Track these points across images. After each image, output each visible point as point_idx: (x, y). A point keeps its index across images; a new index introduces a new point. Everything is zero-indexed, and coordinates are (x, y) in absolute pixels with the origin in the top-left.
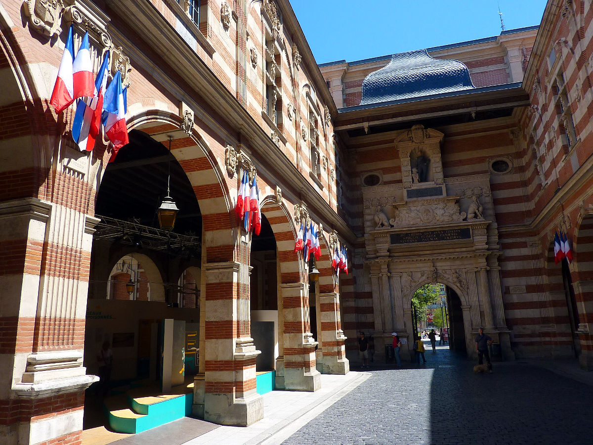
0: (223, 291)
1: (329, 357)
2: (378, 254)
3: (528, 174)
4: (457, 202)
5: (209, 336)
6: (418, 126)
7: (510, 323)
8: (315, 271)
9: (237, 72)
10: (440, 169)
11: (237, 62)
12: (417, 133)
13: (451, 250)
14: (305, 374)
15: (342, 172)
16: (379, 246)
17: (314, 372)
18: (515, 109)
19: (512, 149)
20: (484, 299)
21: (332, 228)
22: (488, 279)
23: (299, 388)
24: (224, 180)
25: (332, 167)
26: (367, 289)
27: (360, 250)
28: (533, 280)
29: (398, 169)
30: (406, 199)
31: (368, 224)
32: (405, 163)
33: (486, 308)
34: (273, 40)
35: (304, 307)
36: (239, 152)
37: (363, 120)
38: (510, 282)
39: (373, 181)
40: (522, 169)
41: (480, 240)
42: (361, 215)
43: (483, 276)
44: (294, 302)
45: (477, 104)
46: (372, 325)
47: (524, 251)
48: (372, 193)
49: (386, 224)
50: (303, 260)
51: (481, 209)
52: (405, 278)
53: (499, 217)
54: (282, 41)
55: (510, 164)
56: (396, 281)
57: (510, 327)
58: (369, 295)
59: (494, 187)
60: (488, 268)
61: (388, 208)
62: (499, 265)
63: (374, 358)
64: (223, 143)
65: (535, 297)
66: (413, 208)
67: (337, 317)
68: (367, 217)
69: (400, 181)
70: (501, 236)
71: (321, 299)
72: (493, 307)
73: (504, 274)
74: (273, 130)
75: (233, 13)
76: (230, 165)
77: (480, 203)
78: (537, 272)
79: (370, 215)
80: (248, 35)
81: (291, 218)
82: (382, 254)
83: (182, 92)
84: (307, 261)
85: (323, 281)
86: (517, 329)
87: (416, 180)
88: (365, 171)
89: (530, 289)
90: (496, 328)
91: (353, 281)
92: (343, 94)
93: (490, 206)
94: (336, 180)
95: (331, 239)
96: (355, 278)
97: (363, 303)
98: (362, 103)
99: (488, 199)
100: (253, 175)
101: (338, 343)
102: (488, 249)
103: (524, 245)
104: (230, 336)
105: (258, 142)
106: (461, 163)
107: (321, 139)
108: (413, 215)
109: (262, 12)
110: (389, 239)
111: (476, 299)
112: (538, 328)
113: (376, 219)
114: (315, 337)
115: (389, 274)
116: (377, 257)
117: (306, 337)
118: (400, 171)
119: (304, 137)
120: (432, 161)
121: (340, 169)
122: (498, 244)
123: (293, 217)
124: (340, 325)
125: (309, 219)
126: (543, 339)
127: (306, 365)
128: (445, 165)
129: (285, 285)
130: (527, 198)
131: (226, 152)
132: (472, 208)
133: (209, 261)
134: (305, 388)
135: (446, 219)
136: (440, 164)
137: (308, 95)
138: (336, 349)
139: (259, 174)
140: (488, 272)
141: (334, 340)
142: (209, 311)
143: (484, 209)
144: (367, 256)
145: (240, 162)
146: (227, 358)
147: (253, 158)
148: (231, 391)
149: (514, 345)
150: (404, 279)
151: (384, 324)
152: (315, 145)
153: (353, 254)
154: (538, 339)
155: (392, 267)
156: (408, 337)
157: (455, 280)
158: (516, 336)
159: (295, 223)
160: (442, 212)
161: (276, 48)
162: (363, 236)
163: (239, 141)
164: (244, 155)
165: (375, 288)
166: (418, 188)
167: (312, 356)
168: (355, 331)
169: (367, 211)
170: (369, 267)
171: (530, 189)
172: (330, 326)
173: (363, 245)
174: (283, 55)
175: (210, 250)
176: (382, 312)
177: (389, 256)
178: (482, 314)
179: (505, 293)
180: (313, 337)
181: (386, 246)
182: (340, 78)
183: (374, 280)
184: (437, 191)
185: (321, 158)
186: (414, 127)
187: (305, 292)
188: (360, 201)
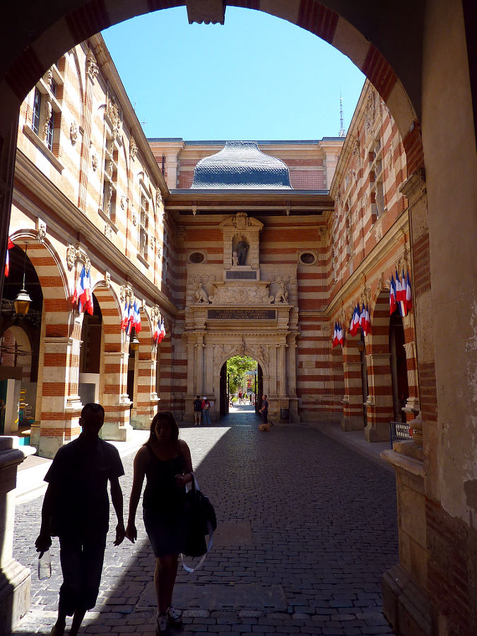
0: (59, 360)
1: (142, 415)
2: (196, 327)
3: (328, 268)
4: (268, 286)
5: (45, 394)
6: (242, 214)
7: (299, 392)
8: (136, 341)
9: (80, 180)
10: (257, 255)
11: (81, 171)
12: (240, 220)
13: (258, 328)
14: (120, 428)
15: (169, 248)
16: (197, 320)
17: (127, 425)
18: (324, 212)
19: (319, 245)
20: (281, 371)
21: (155, 303)
22: (286, 355)
23: (114, 438)
24: (65, 274)
25: (160, 246)
26: (183, 357)
27: (181, 321)
28: (322, 358)
29: (221, 250)
30: (225, 279)
31: (189, 298)
32: (227, 246)
33: (282, 379)
34: (113, 140)
35: (123, 372)
36: (77, 249)
37: (193, 203)
38: (304, 358)
39: (197, 258)
40: (324, 263)
41: (283, 321)
42: (184, 289)
43: (282, 351)
44: (115, 368)
45: (292, 203)
46: (185, 389)
47: (318, 333)
48: (195, 270)
49: (205, 300)
50: (125, 333)
51: (286, 294)
52: (218, 350)
53: (301, 303)
54: (121, 139)
55: (316, 257)
56: (209, 353)
57: (299, 396)
58: (185, 363)
59: (300, 276)
60: (287, 346)
61: (209, 285)
62: (296, 344)
63: (184, 418)
64: (65, 243)
65: (322, 372)
66: (229, 288)
67: (153, 381)
68: (189, 292)
69: (221, 262)
70: (301, 319)
71: (139, 365)
72: (287, 378)
73: (300, 351)
74: (107, 222)
75: (80, 128)
76: (70, 261)
77: (287, 289)
78: (326, 351)
79: (193, 291)
80: (91, 143)
81: (117, 298)
82: (200, 327)
83: (39, 210)
84: (128, 333)
85: (143, 349)
86: (305, 397)
87: (235, 263)
88: (192, 249)
89: (319, 365)
90: (288, 396)
91: (172, 350)
92: (177, 171)
93: (294, 292)
94: (163, 257)
95: (153, 313)
96: (173, 346)
97: (178, 369)
98: (193, 187)
99: (294, 287)
100: (89, 266)
101: (152, 404)
102: (289, 330)
103: (318, 328)
104: (63, 395)
105: (94, 239)
106: (276, 251)
107: (151, 220)
108: (229, 294)
109: (105, 118)
110: (206, 314)
111: (275, 371)
112: (321, 397)
113: (197, 294)
114: (131, 398)
115: (204, 345)
116: (195, 329)
117: (123, 398)
118: (222, 252)
119: (134, 222)
120: (251, 247)
121: (168, 246)
122: (297, 325)
123: (119, 297)
124: (154, 388)
125: (133, 297)
126: (324, 406)
127: (122, 420)
128: (262, 251)
129: (107, 353)
130: (325, 289)
131: (68, 250)
132: (280, 293)
133: (47, 336)
134: (119, 438)
135: (257, 300)
136: (258, 251)
137: (141, 182)
138: (149, 409)
139: (93, 264)
140: (287, 349)
141: (148, 401)
142: (46, 374)
143: (289, 294)
144: (186, 328)
145: (78, 257)
146: (60, 411)
147: (89, 251)
148: (61, 435)
149: (300, 410)
150: (216, 350)
151: (195, 388)
152: (144, 227)
153: (173, 325)
154: (320, 406)
155: (207, 339)
156: (215, 401)
157: (260, 353)
158: (303, 403)
159: (120, 301)
160: (255, 294)
161: (115, 146)
162: (184, 309)
163: (78, 239)
164: (82, 251)
165: (190, 357)
166: (236, 270)
167: (127, 413)
168: (169, 393)
169: (190, 287)
170: (187, 338)
171: (328, 281)
172: (146, 389)
173: (183, 317)
174: (121, 150)
175: (49, 327)
176: (195, 378)
177: (205, 329)
178: (278, 384)
179: (299, 367)
180: (129, 398)
181: (204, 320)
182: (176, 155)
183: (191, 350)
184: (251, 275)
185: (149, 238)
186: (238, 214)
187: (125, 361)
188: (184, 276)
